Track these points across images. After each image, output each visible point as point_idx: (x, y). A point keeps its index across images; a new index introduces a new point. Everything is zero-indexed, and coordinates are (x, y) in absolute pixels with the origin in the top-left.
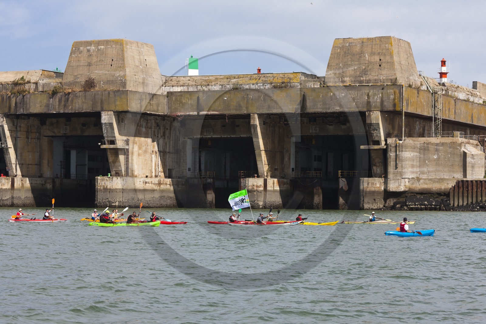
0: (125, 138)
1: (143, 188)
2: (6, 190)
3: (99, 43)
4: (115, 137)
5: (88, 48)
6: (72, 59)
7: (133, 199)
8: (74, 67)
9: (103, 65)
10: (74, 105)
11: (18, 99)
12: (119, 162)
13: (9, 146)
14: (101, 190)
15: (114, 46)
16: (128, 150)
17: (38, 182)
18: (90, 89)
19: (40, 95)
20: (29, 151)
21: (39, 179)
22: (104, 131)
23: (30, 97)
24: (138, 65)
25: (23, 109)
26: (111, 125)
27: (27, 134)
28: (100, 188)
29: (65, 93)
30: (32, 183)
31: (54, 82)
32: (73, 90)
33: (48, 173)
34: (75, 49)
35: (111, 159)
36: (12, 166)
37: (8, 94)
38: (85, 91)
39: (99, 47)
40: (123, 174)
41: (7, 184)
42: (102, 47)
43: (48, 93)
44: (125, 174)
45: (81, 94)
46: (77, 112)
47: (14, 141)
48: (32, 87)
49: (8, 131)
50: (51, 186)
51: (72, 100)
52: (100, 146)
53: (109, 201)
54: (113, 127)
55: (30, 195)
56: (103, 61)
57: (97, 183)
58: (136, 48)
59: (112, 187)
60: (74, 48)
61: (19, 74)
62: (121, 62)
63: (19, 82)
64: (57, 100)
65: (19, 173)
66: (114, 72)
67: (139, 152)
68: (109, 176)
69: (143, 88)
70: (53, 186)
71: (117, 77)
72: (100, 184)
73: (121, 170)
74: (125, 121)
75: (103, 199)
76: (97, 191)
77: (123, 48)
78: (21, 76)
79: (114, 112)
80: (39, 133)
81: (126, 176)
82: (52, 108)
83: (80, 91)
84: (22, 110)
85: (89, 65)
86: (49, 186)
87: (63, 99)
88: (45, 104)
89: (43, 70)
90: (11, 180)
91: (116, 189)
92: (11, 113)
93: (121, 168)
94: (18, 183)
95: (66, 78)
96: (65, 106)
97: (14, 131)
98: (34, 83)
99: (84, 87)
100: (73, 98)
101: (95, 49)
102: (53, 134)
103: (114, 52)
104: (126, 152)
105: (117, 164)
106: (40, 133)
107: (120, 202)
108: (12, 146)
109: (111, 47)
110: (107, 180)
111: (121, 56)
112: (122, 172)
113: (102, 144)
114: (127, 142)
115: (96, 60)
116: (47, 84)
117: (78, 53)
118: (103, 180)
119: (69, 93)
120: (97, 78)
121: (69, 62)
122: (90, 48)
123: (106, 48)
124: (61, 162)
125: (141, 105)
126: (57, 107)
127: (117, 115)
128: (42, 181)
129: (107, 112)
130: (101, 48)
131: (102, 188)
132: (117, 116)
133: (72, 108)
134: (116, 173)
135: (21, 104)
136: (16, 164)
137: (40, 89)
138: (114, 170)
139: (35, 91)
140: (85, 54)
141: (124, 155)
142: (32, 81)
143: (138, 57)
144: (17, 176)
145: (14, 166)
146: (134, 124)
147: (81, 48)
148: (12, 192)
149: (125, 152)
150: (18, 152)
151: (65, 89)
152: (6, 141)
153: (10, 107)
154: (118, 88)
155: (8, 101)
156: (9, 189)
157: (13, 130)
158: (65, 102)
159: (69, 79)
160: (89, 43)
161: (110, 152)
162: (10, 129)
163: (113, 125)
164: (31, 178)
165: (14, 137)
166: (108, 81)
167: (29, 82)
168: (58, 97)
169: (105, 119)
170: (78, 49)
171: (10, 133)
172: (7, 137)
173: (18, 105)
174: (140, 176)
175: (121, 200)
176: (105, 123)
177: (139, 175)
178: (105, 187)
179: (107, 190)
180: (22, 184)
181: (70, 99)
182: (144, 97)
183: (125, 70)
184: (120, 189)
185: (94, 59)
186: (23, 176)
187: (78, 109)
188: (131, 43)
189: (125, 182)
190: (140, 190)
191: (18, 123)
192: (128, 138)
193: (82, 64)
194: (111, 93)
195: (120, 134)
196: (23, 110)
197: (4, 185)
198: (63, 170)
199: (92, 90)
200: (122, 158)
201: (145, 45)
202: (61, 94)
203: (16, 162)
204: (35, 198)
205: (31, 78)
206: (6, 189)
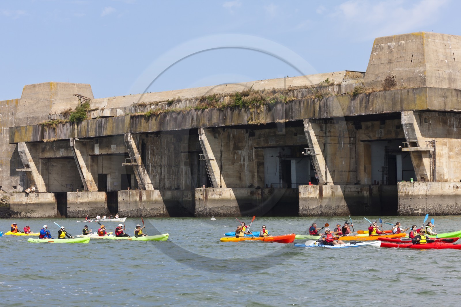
0: (430, 140)
1: (454, 194)
2: (312, 199)
3: (399, 38)
4: (416, 139)
5: (389, 44)
6: (374, 58)
7: (441, 206)
8: (375, 66)
9: (403, 62)
10: (375, 106)
11: (321, 103)
12: (423, 165)
13: (316, 153)
14: (403, 197)
15: (414, 40)
16: (434, 153)
17: (352, 190)
18: (390, 87)
19: (342, 97)
20: (342, 158)
21: (353, 186)
22: (406, 133)
23: (333, 100)
24: (442, 59)
25: (327, 112)
26: (411, 125)
27: (338, 139)
28: (402, 194)
29: (365, 94)
30: (344, 191)
31: (355, 83)
32: (374, 90)
33: (366, 180)
34: (377, 47)
35: (415, 163)
36: (321, 174)
37: (312, 98)
38: (385, 90)
39: (400, 42)
40: (429, 179)
41: (313, 192)
42: (403, 42)
43: (350, 95)
44: (431, 179)
45: (381, 94)
46: (378, 113)
47: (323, 147)
48: (335, 89)
49: (315, 137)
50: (368, 193)
51: (373, 101)
52: (401, 149)
53: (411, 208)
54: (414, 128)
55: (343, 203)
56: (403, 57)
57: (399, 190)
58: (440, 41)
59: (413, 193)
60: (375, 46)
61: (324, 77)
62: (421, 57)
63: (324, 85)
64: (358, 101)
65: (330, 180)
66: (414, 69)
67: (449, 154)
68: (412, 181)
69: (450, 84)
70: (370, 194)
71: (417, 74)
72: (402, 191)
73: (426, 174)
74: (429, 121)
75: (405, 206)
76: (399, 198)
77: (423, 42)
78: (326, 79)
79: (414, 112)
80: (353, 138)
81: (433, 181)
82: (354, 111)
83: (380, 91)
84: (325, 114)
85: (390, 62)
86: (366, 194)
87: (364, 101)
88: (346, 107)
89: (347, 71)
90: (319, 188)
91: (419, 195)
92: (315, 118)
93: (426, 172)
94: (327, 191)
95: (367, 77)
96: (366, 107)
97: (323, 136)
98: (337, 85)
99: (384, 87)
100: (373, 98)
101: (396, 45)
102: (369, 139)
103: (414, 47)
104: (432, 155)
105: (421, 168)
106: (355, 138)
107: (422, 209)
108: (321, 153)
109: (412, 41)
110: (408, 186)
111: (421, 50)
112: (427, 177)
113: (403, 147)
114: (433, 144)
115: (397, 56)
116: (349, 85)
117: (379, 50)
118: (404, 185)
119: (370, 94)
120: (397, 76)
121: (371, 60)
122: (391, 44)
123: (406, 43)
124: (383, 167)
125: (445, 103)
126: (359, 109)
127: (419, 114)
128: (357, 188)
129: (406, 112)
130: (401, 44)
131: (403, 194)
132: (418, 116)
133: (373, 109)
134: (422, 178)
135: (324, 107)
136: (326, 171)
137: (343, 91)
138: (420, 175)
139: (338, 93)
140: (386, 50)
141: (430, 157)
142: (336, 83)
143: (443, 51)
144: (328, 184)
145: (323, 174)
146: (441, 124)
147: (382, 45)
148: (321, 200)
149: (430, 155)
150: (329, 159)
151: (366, 90)
152: (313, 147)
153: (314, 112)
154: (418, 86)
155: (312, 106)
156: (316, 198)
157: (321, 135)
158: (366, 103)
159: (370, 78)
160: (389, 39)
161: (413, 156)
162: (317, 135)
163: (413, 126)
164: (343, 186)
165: (322, 143)
166: (408, 78)
167: (332, 84)
168: (359, 99)
169: (405, 120)
170: (379, 46)
171: (317, 138)
172: (313, 143)
173: (322, 109)
174: (452, 181)
175: (425, 208)
176: (406, 124)
177: (451, 179)
178: (407, 193)
179: (409, 196)
180: (333, 192)
181: (371, 100)
182: (449, 94)
183: (425, 65)
184: (422, 195)
185: (395, 56)
186: (335, 183)
187: (379, 111)
188: (434, 36)
189: (429, 188)
190: (449, 196)
191: (327, 128)
192: (434, 139)
193: (383, 62)
194: (410, 91)
195: (423, 135)
196: (327, 114)
197: (310, 193)
198: (385, 176)
199: (392, 89)
200: (426, 161)
201: (452, 38)
202: (362, 95)
203: (326, 169)
204: (349, 206)
205: (335, 80)
206: (313, 197)
